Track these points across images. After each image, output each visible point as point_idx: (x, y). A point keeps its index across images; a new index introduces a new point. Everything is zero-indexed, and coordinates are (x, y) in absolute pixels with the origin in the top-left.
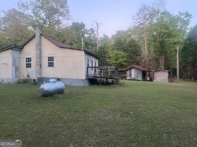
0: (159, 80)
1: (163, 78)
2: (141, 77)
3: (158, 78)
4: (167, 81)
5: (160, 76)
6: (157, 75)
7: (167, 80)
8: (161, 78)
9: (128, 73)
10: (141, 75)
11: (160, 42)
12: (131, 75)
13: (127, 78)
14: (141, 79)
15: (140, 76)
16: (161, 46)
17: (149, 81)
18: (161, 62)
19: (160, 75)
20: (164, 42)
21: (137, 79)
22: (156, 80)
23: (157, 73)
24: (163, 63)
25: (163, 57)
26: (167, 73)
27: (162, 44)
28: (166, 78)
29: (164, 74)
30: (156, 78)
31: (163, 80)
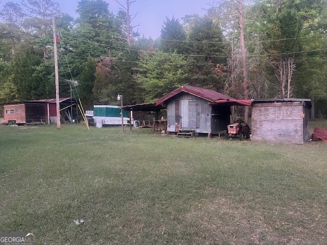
0: (270, 137)
1: (284, 128)
2: (209, 124)
3: (266, 126)
4: (299, 137)
5: (273, 121)
6: (263, 118)
7: (300, 133)
8: (276, 126)
9: (171, 111)
10: (210, 117)
11: (281, 21)
12: (178, 118)
13: (169, 129)
14: (208, 131)
15: (206, 120)
16: (284, 33)
17: (235, 137)
18: (283, 79)
19: (271, 116)
20: (292, 18)
21: (198, 131)
22: (257, 135)
23: (263, 109)
24: (289, 80)
25: (290, 64)
26: (301, 108)
27: (287, 25)
28: (296, 126)
29: (287, 113)
30: (258, 126)
31: (284, 135)
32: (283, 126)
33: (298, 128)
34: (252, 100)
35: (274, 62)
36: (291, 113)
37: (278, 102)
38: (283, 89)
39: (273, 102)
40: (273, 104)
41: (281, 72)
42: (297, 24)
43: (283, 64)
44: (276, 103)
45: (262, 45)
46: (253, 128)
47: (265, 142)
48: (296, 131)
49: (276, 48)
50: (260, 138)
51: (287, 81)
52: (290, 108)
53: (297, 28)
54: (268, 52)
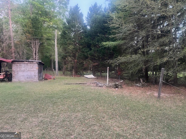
0: (22, 79)
1: (29, 74)
3: (21, 74)
4: (36, 78)
5: (24, 71)
6: (18, 69)
7: (37, 76)
8: (25, 74)
11: (32, 20)
16: (34, 26)
17: (2, 80)
18: (34, 50)
19: (23, 69)
20: (37, 20)
22: (15, 78)
23: (18, 64)
24: (37, 51)
25: (37, 43)
26: (37, 65)
27: (35, 23)
28: (35, 73)
29: (31, 67)
30: (16, 73)
31: (30, 78)
32: (29, 73)
33: (36, 74)
34: (12, 60)
35: (29, 40)
36: (33, 67)
37: (26, 61)
38: (34, 55)
39: (24, 61)
40: (24, 62)
41: (33, 46)
42: (40, 24)
43: (33, 42)
44: (25, 62)
45: (22, 30)
46: (13, 75)
47: (20, 82)
48: (35, 76)
49: (29, 33)
50: (17, 80)
51: (36, 51)
52: (32, 65)
53: (40, 26)
54: (25, 34)
